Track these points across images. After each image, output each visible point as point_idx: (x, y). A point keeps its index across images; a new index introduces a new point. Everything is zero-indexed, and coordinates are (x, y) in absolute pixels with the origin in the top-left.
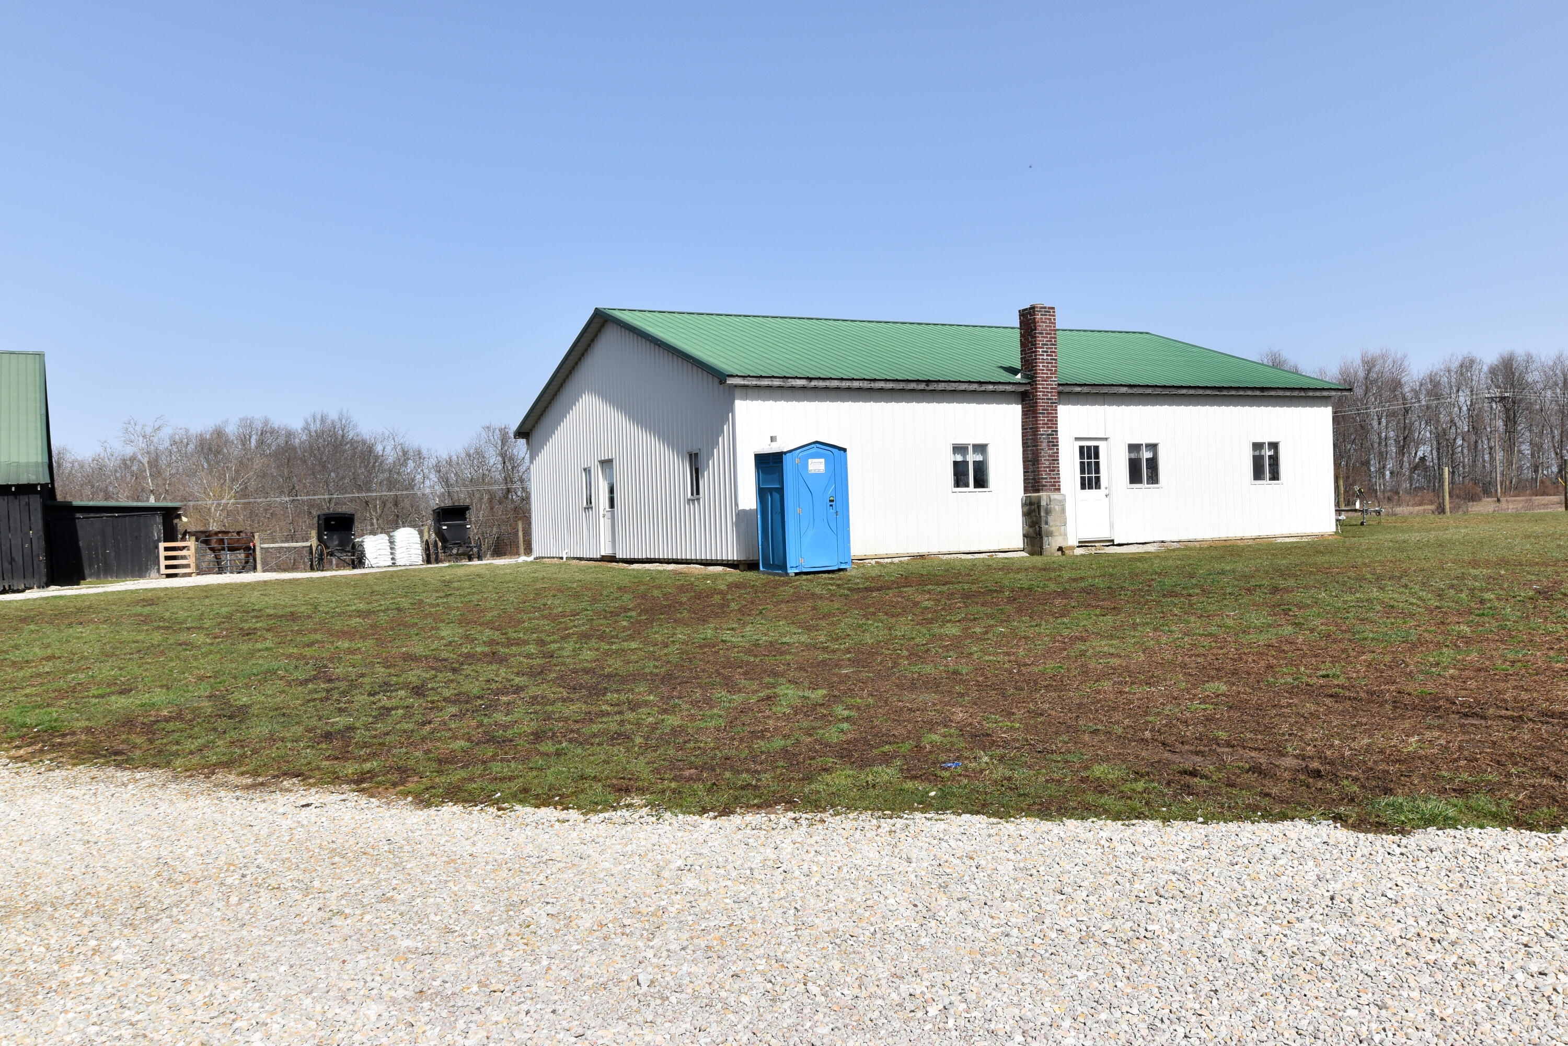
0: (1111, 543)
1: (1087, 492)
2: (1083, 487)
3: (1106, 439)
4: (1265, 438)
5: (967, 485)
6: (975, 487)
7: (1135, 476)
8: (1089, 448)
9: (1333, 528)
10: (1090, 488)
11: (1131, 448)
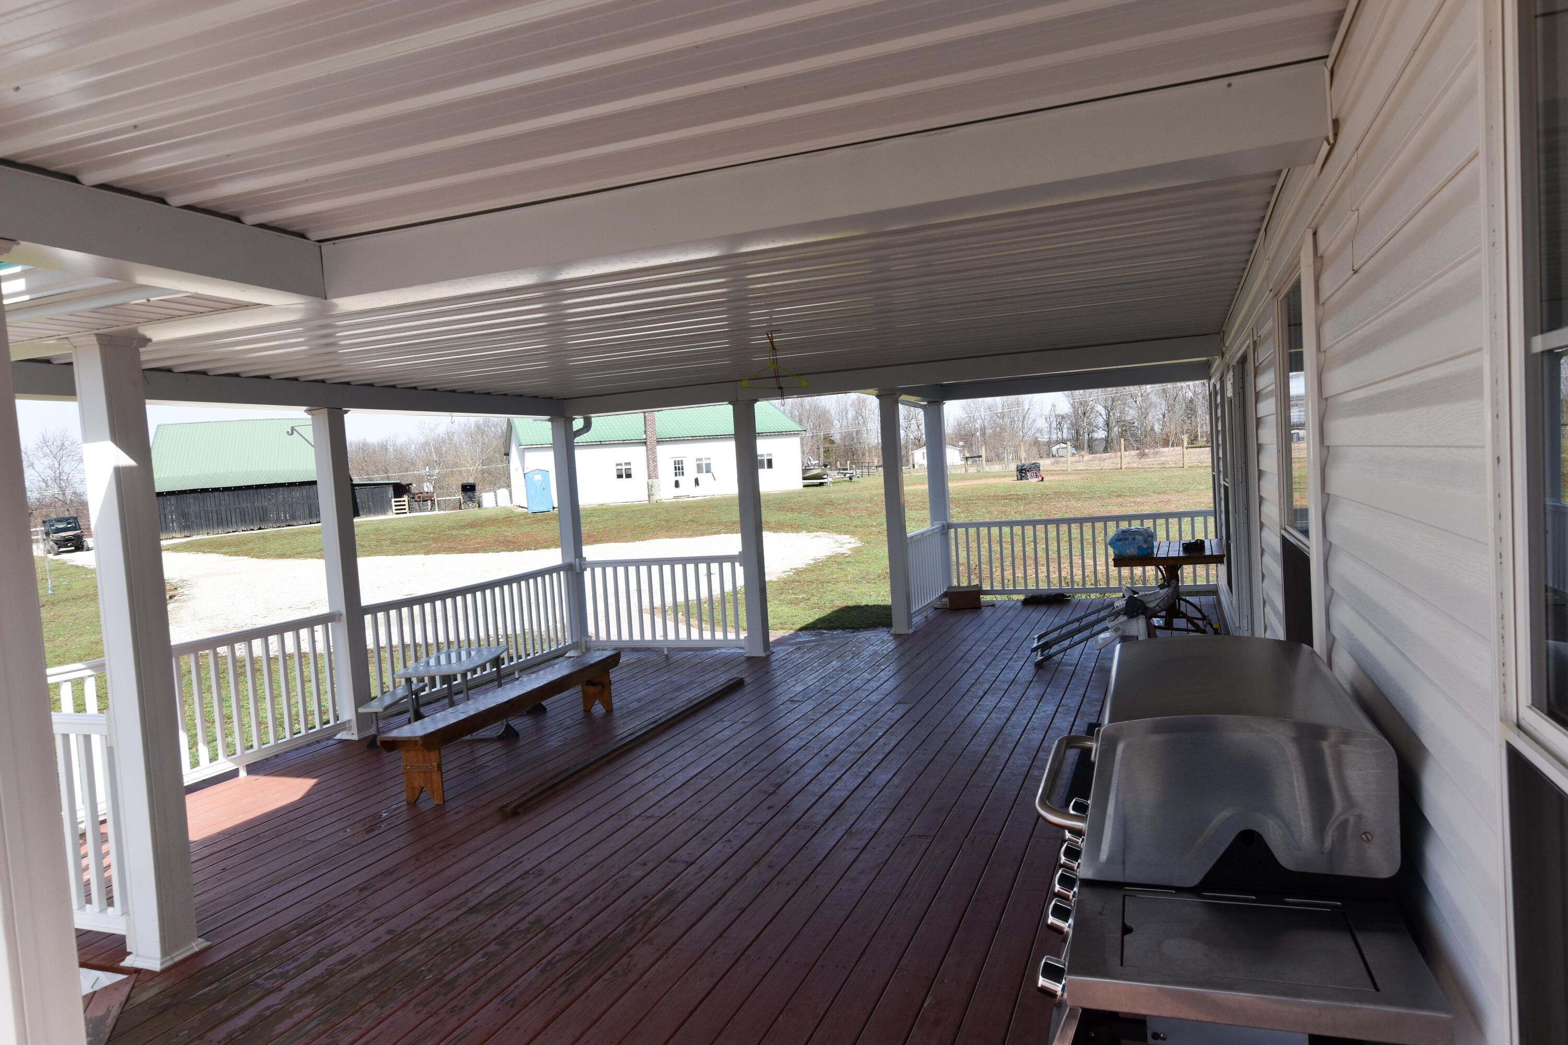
0: (688, 496)
2: (676, 475)
3: (686, 457)
5: (622, 477)
6: (626, 478)
7: (699, 469)
8: (679, 461)
10: (680, 476)
11: (697, 460)
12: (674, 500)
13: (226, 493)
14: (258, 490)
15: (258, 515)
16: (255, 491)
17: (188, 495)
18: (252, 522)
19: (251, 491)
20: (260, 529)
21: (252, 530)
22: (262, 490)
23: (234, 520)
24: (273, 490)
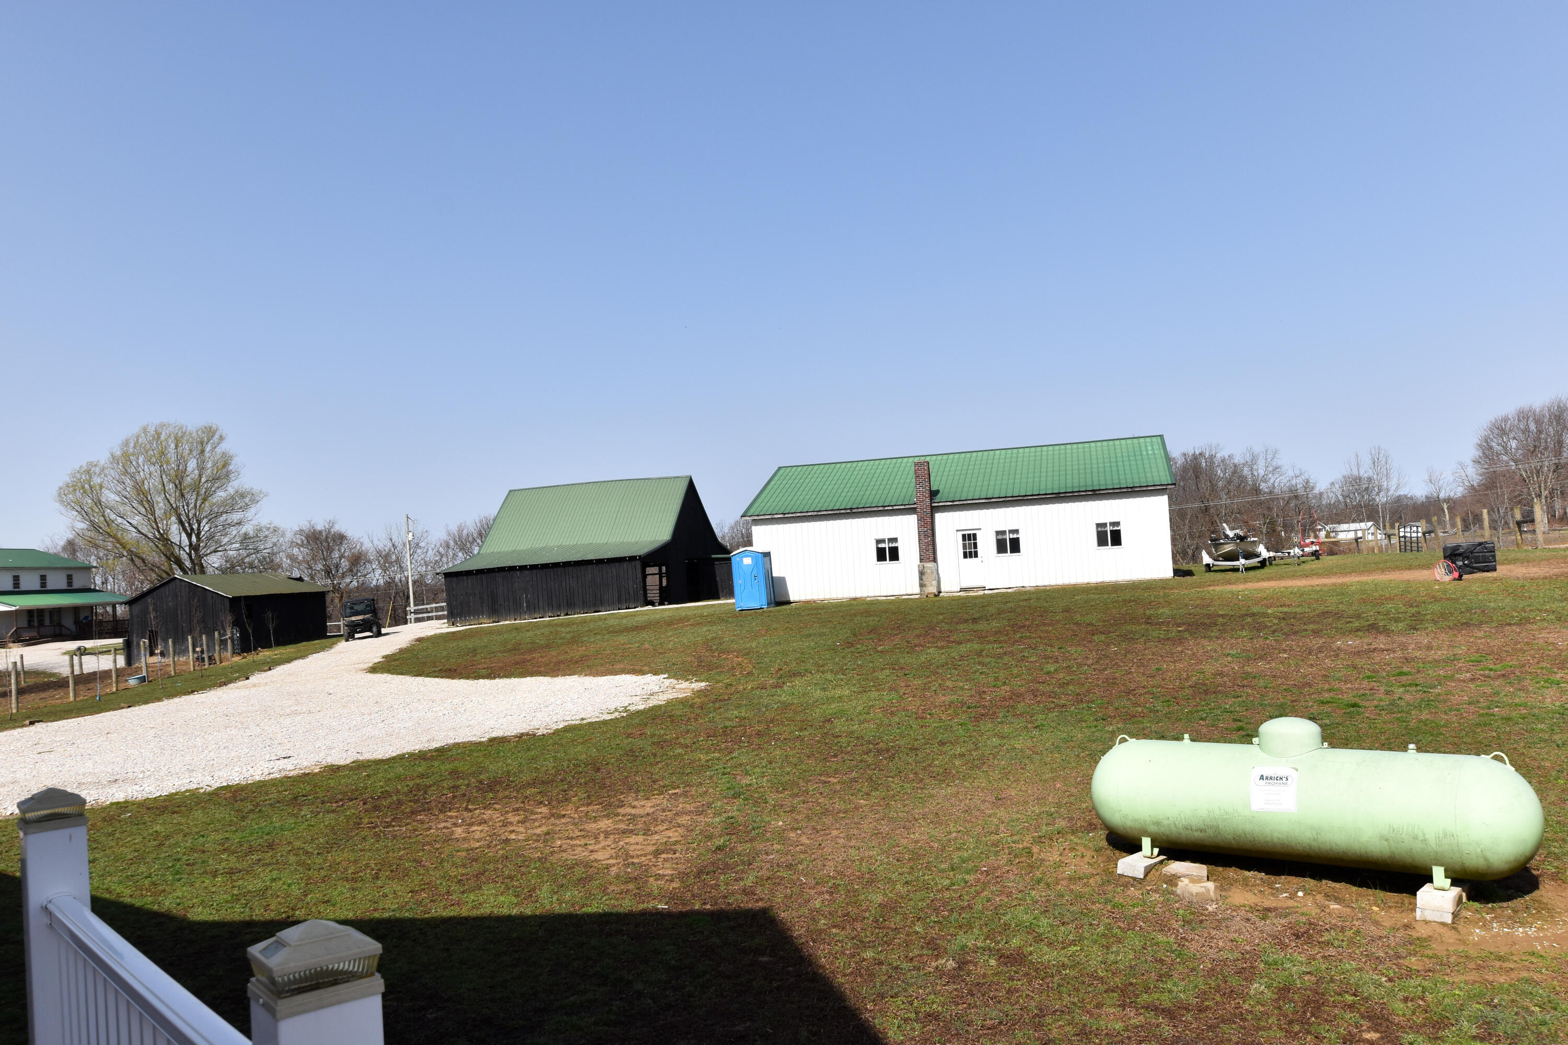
0: (984, 588)
1: (968, 560)
2: (965, 556)
3: (980, 529)
4: (1107, 519)
5: (885, 560)
6: (890, 560)
7: (1001, 547)
8: (969, 535)
9: (1169, 574)
10: (971, 557)
11: (998, 533)
12: (962, 594)
13: (534, 571)
14: (567, 568)
15: (565, 598)
16: (563, 569)
17: (497, 574)
18: (559, 608)
19: (560, 570)
20: (567, 614)
21: (558, 616)
22: (570, 569)
23: (541, 604)
24: (582, 568)
